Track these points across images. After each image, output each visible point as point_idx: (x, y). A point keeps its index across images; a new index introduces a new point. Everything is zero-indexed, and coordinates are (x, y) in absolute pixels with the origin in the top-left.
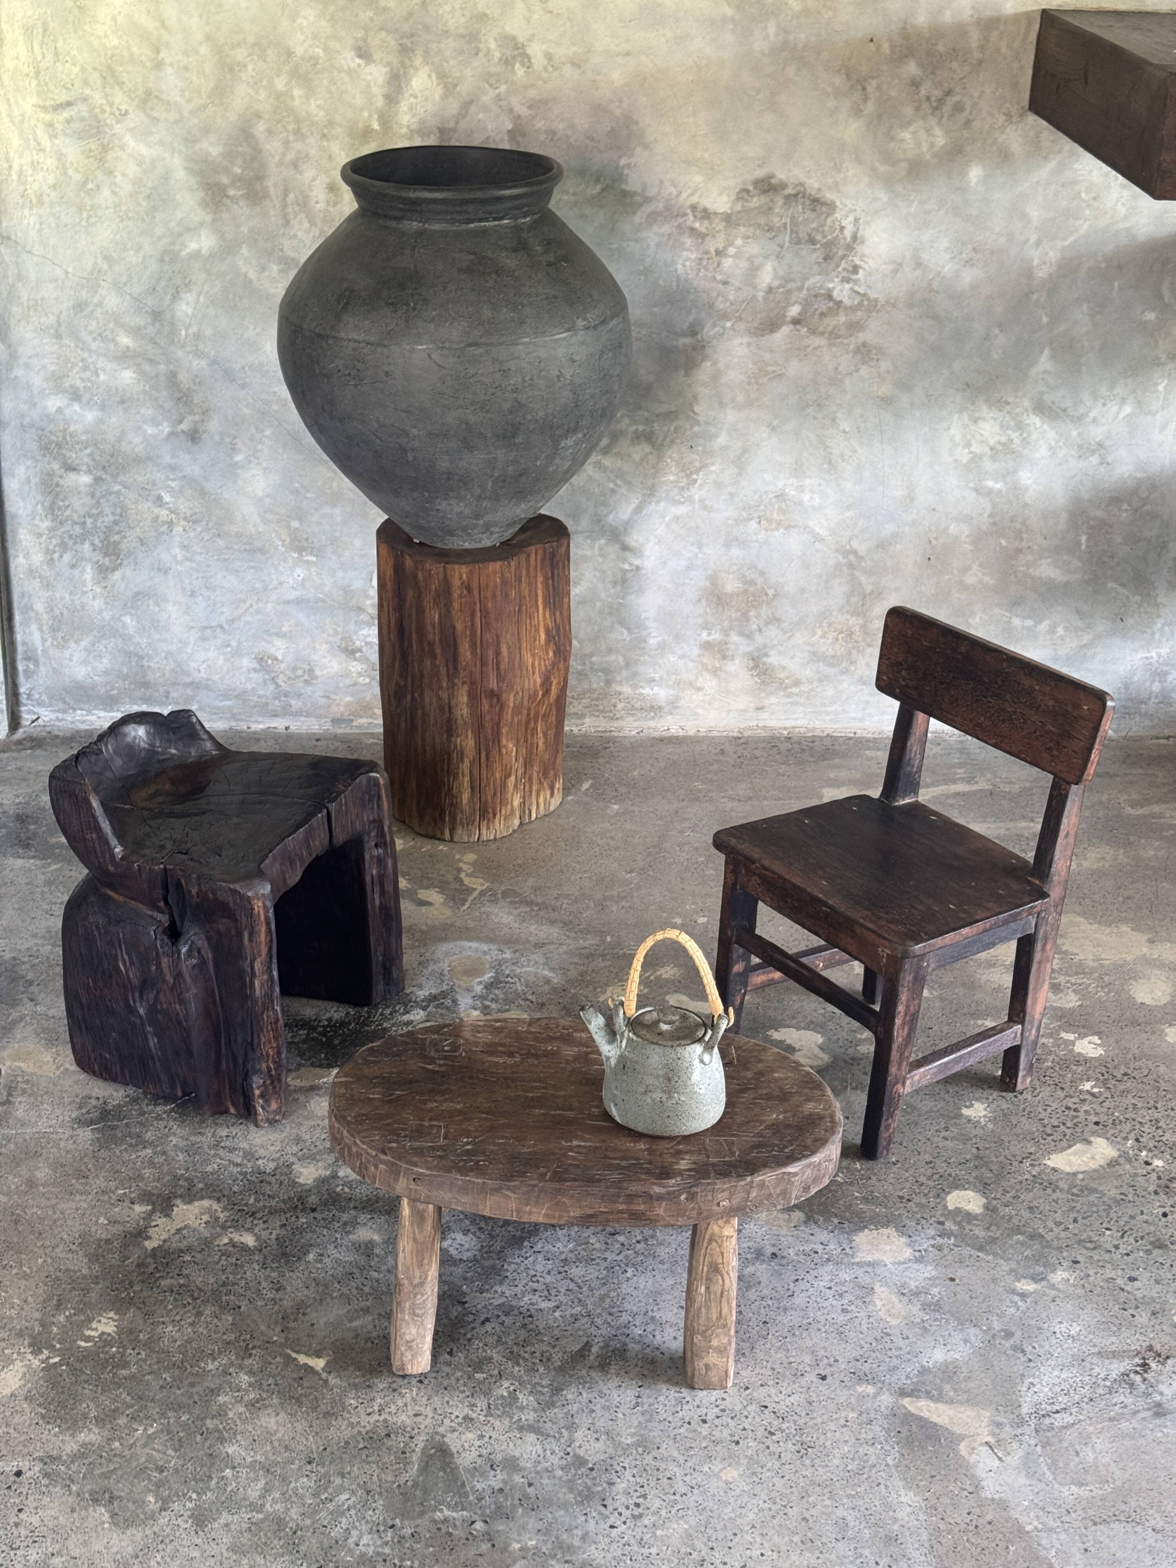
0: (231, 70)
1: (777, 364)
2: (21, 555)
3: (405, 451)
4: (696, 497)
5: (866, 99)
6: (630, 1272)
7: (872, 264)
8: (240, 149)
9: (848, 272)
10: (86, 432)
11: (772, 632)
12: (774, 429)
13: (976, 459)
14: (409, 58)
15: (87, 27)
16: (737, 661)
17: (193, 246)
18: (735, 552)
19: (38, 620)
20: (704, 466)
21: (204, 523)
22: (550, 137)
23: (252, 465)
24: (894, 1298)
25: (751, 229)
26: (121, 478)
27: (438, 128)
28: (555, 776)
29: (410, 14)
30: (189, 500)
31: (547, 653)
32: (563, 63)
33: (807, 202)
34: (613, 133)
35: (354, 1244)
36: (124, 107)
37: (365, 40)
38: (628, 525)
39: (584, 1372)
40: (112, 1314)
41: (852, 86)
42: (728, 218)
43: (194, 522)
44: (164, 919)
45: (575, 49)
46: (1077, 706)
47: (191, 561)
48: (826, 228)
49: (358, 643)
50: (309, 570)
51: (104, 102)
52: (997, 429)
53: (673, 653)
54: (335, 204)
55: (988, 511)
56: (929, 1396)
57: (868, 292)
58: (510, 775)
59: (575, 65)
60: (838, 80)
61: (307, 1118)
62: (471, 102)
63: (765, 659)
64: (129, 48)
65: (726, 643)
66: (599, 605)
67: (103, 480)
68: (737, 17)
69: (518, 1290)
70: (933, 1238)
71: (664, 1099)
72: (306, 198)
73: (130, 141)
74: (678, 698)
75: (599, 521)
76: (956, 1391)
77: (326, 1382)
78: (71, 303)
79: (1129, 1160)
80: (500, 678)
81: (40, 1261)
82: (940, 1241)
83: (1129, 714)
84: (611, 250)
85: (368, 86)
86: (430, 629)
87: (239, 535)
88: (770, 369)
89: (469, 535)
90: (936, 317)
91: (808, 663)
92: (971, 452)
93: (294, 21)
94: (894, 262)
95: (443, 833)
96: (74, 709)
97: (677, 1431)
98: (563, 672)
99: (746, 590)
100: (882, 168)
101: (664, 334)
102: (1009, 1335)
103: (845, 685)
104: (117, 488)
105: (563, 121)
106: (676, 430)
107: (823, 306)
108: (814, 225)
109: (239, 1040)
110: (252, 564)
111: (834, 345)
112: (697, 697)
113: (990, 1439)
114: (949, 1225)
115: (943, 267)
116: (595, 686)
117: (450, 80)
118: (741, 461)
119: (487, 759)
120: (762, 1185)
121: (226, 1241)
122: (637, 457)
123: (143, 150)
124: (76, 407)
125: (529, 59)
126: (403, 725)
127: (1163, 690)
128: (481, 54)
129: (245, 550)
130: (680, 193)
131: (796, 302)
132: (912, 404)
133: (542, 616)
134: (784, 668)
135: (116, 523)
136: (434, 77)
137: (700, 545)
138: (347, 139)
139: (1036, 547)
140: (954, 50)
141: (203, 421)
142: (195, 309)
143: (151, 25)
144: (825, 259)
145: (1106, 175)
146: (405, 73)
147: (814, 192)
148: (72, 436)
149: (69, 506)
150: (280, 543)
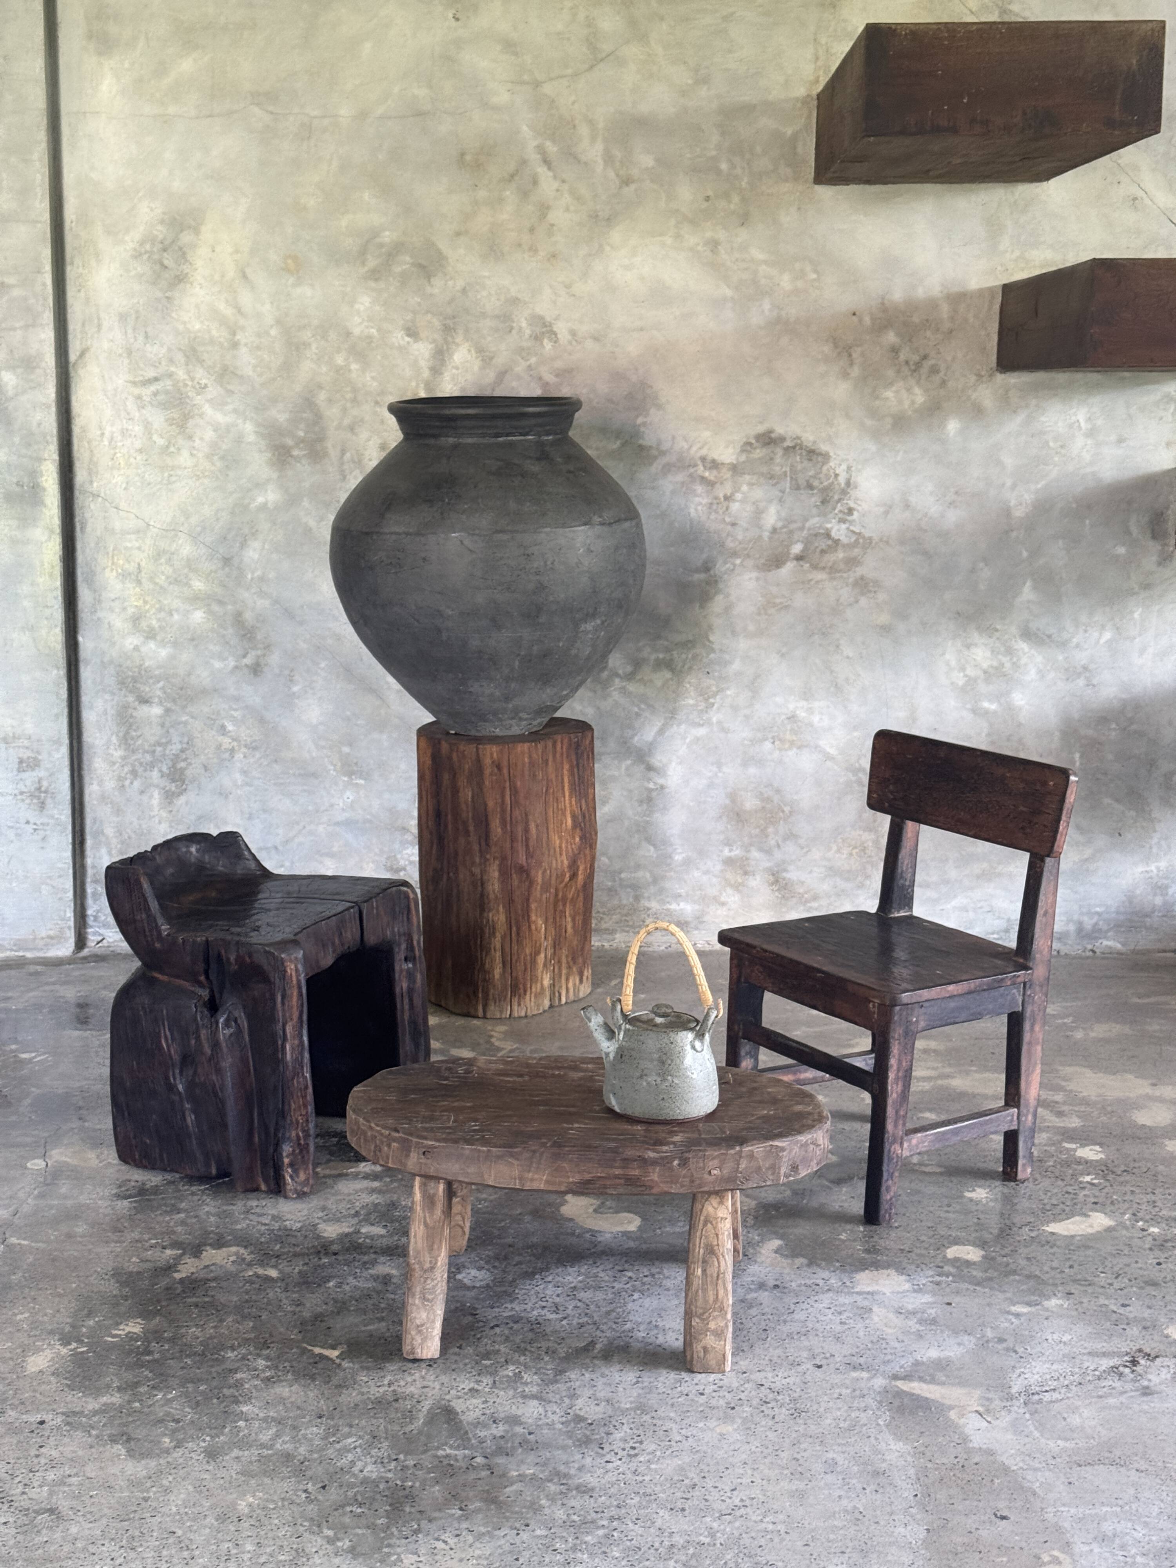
0: (298, 349)
1: (783, 596)
2: (95, 782)
3: (439, 631)
4: (714, 720)
5: (851, 364)
6: (636, 1296)
7: (864, 506)
8: (305, 415)
9: (844, 513)
10: (159, 667)
11: (790, 848)
12: (783, 655)
13: (971, 681)
14: (453, 337)
15: (173, 315)
16: (758, 877)
17: (260, 500)
18: (752, 770)
19: (108, 845)
20: (720, 690)
21: (262, 750)
23: (308, 695)
24: (891, 1315)
25: (755, 477)
26: (190, 709)
28: (584, 963)
29: (452, 300)
30: (248, 728)
31: (574, 838)
32: (586, 338)
33: (804, 453)
34: (630, 396)
35: (372, 1276)
36: (204, 382)
37: (413, 321)
38: (651, 747)
39: (588, 1361)
40: (139, 1320)
41: (839, 353)
42: (734, 468)
43: (255, 749)
44: (205, 993)
45: (595, 326)
46: (1045, 784)
47: (251, 785)
48: (821, 476)
49: (402, 863)
50: (358, 792)
51: (186, 377)
52: (988, 654)
53: (698, 869)
55: (985, 731)
56: (921, 1379)
57: (863, 531)
58: (538, 953)
59: (596, 339)
60: (827, 349)
61: (333, 1195)
62: (506, 372)
63: (785, 875)
64: (209, 332)
65: (747, 859)
66: (626, 823)
67: (173, 711)
68: (736, 297)
69: (528, 1307)
70: (932, 1276)
71: (659, 1082)
72: (360, 456)
73: (208, 409)
74: (703, 913)
75: (625, 743)
76: (947, 1376)
77: (339, 1365)
78: (151, 552)
79: (1127, 1228)
80: (529, 855)
81: (74, 1285)
82: (938, 1279)
83: (1136, 928)
85: (416, 361)
86: (464, 806)
87: (294, 761)
88: (778, 601)
89: (500, 720)
90: (925, 553)
91: (826, 876)
92: (966, 676)
93: (352, 306)
94: (885, 504)
95: (476, 1010)
97: (675, 1400)
98: (589, 858)
99: (763, 808)
100: (869, 422)
101: (681, 570)
102: (1001, 1340)
104: (184, 719)
105: (586, 386)
106: (694, 657)
107: (823, 544)
108: (811, 473)
109: (271, 1108)
110: (305, 788)
111: (834, 579)
112: (721, 912)
113: (981, 1409)
114: (947, 1268)
115: (930, 508)
116: (625, 902)
117: (487, 354)
118: (754, 687)
119: (518, 934)
120: (751, 1156)
121: (251, 1273)
122: (659, 683)
123: (220, 418)
124: (152, 645)
125: (556, 334)
126: (440, 907)
127: (1165, 903)
128: (514, 332)
129: (300, 775)
130: (691, 447)
131: (798, 541)
132: (909, 632)
133: (568, 801)
134: (803, 883)
135: (183, 751)
136: (473, 351)
137: (719, 765)
140: (927, 321)
141: (264, 655)
142: (260, 555)
143: (229, 312)
144: (823, 502)
145: (1071, 426)
146: (448, 349)
147: (809, 445)
148: (145, 671)
149: (140, 735)
150: (332, 768)
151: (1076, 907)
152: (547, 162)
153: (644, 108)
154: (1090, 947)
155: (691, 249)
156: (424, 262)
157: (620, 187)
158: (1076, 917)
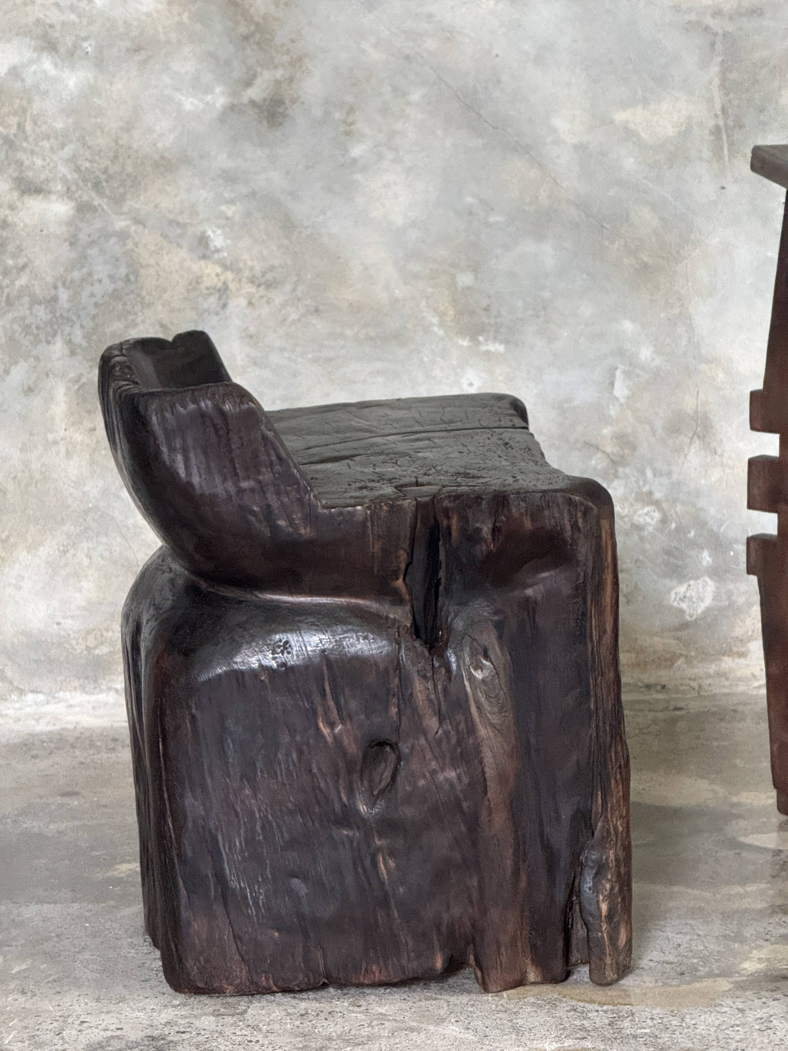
10: (63, 113)
21: (288, 287)
23: (386, 163)
26: (130, 204)
43: (270, 285)
67: (94, 209)
87: (355, 309)
96: (21, 692)
104: (120, 224)
110: (379, 365)
124: (47, 64)
129: (369, 338)
135: (116, 295)
141: (291, 80)
148: (35, 123)
149: (25, 266)
150: (435, 320)
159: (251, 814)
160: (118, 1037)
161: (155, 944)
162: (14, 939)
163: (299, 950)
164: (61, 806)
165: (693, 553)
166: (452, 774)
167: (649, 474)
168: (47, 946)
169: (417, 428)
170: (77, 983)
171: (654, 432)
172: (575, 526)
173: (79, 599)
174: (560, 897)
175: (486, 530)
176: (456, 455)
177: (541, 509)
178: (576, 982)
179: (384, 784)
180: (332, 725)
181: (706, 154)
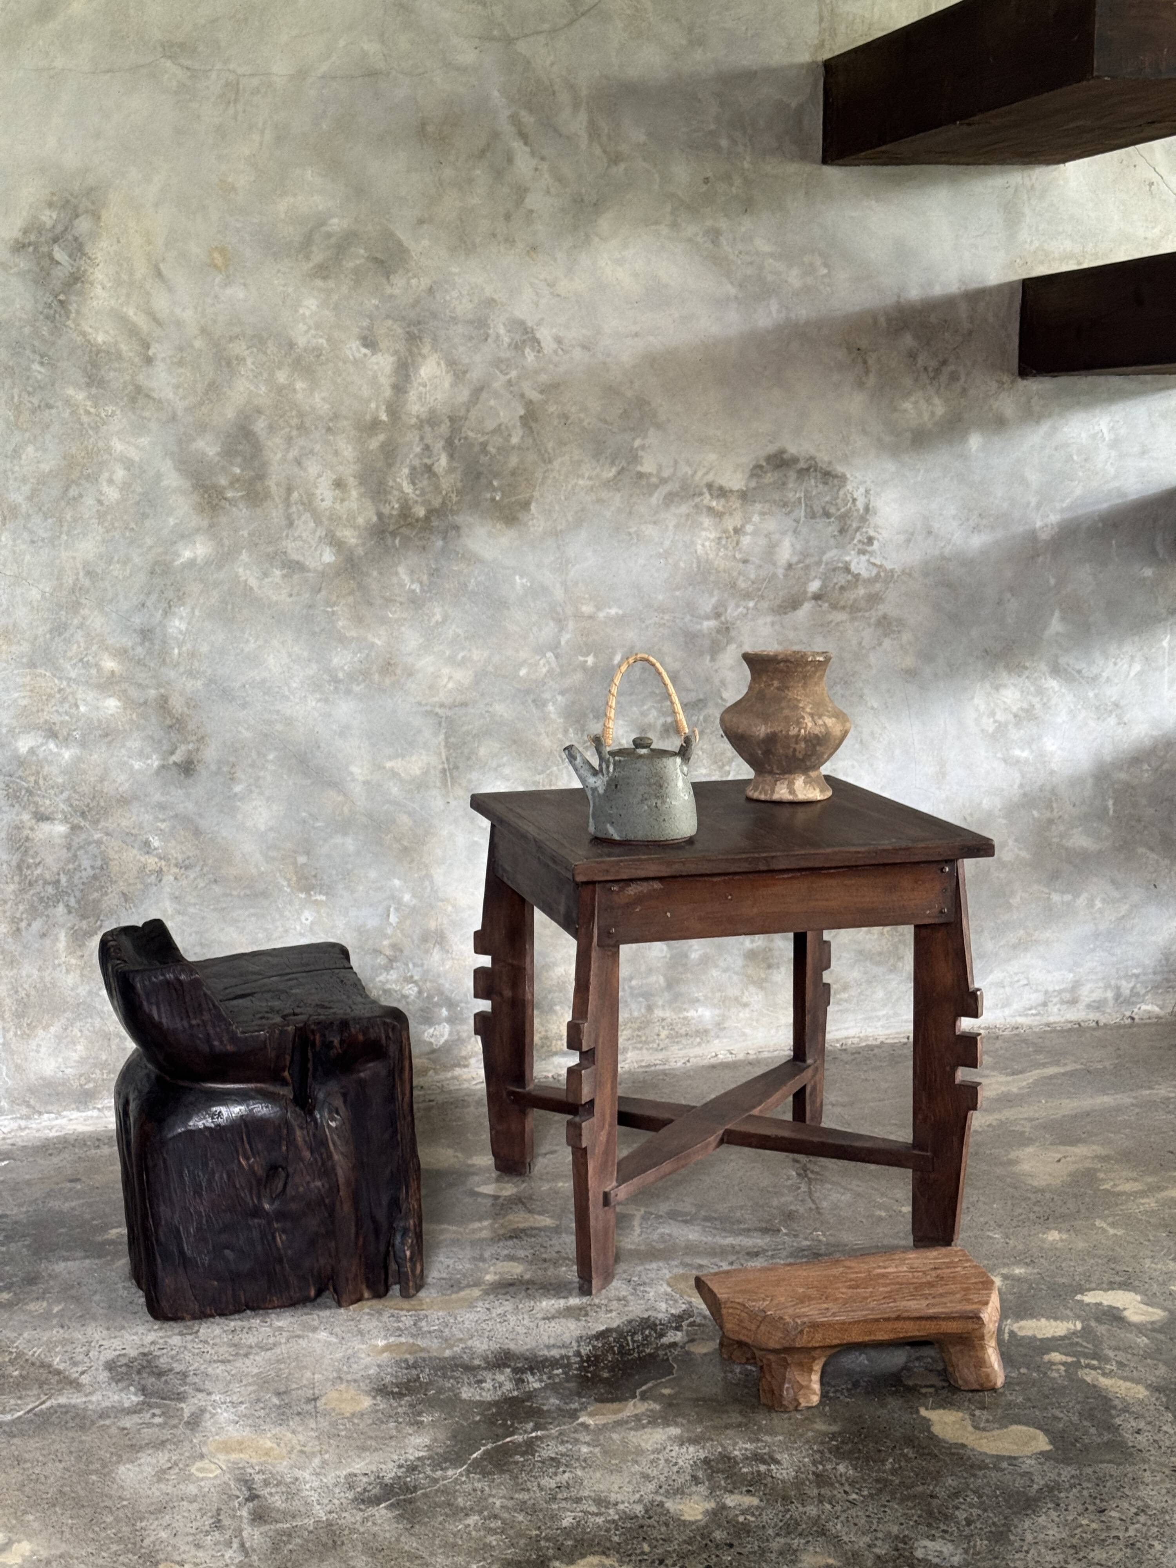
0: (229, 364)
1: (801, 642)
5: (867, 372)
7: (884, 535)
8: (240, 447)
9: (863, 543)
10: (63, 773)
13: (1001, 728)
14: (417, 346)
15: (69, 323)
16: (783, 970)
17: (187, 554)
21: (198, 869)
22: (563, 421)
23: (254, 795)
25: (767, 505)
26: (102, 824)
27: (449, 417)
29: (416, 303)
30: (181, 843)
32: (573, 346)
33: (819, 475)
34: (624, 415)
36: (112, 408)
37: (370, 328)
41: (853, 360)
42: (743, 496)
43: (187, 868)
45: (584, 331)
47: (184, 914)
50: (318, 912)
51: (88, 403)
52: (1018, 695)
53: (716, 966)
54: (343, 500)
55: (1018, 782)
57: (884, 562)
59: (585, 347)
60: (841, 354)
62: (481, 389)
64: (116, 345)
65: (770, 950)
67: (81, 828)
68: (740, 296)
72: (311, 496)
73: (118, 443)
74: (724, 1018)
78: (49, 626)
84: (630, 534)
85: (375, 377)
87: (238, 879)
90: (950, 585)
91: (855, 963)
92: (995, 721)
93: (296, 311)
94: (907, 531)
96: (40, 1113)
100: (887, 439)
101: (688, 618)
103: (894, 984)
104: (97, 836)
105: (575, 404)
107: (841, 579)
108: (828, 498)
110: (252, 911)
111: (856, 619)
112: (744, 1014)
115: (952, 535)
117: (460, 367)
123: (132, 453)
124: (52, 745)
125: (539, 343)
128: (489, 340)
129: (246, 895)
130: (695, 472)
131: (816, 577)
132: (936, 675)
135: (95, 877)
136: (443, 365)
138: (353, 432)
139: (1066, 816)
140: (946, 321)
141: (198, 749)
142: (189, 624)
143: (140, 319)
144: (842, 531)
145: (1094, 437)
146: (413, 361)
147: (824, 466)
148: (45, 779)
149: (40, 863)
150: (285, 883)
151: (1114, 971)
152: (523, 136)
153: (633, 73)
154: (1128, 1014)
155: (689, 240)
156: (379, 255)
157: (609, 166)
158: (1113, 982)
159: (199, 1214)
160: (124, 1355)
161: (139, 1286)
162: (52, 1287)
163: (230, 1292)
164: (71, 1190)
165: (436, 1010)
166: (319, 1184)
167: (411, 965)
168: (73, 1292)
169: (288, 971)
170: (94, 1318)
171: (413, 942)
172: (388, 1037)
173: (75, 1056)
174: (382, 1248)
175: (336, 1042)
176: (314, 991)
177: (367, 1028)
178: (392, 1296)
179: (278, 1191)
180: (247, 1159)
181: (438, 784)
